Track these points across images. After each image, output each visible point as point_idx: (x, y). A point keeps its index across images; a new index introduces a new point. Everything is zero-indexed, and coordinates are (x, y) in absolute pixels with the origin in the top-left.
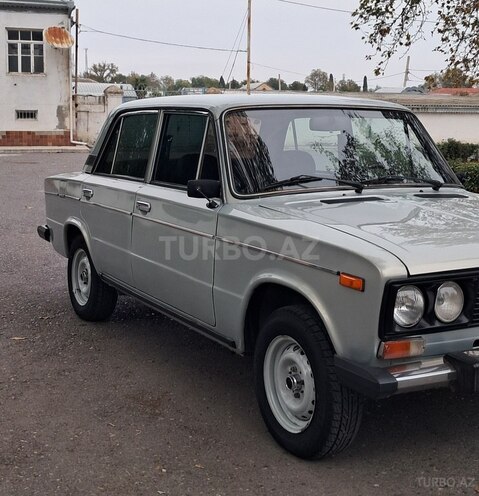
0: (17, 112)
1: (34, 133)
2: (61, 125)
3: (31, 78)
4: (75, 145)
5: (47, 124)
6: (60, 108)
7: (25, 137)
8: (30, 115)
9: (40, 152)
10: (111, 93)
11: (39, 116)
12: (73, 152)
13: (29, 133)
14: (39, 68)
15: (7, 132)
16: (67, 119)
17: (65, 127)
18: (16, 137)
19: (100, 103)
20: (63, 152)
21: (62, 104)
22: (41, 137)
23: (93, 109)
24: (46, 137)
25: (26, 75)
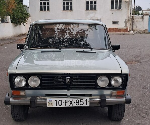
0: (113, 22)
1: (117, 28)
2: (126, 26)
3: (118, 11)
4: (130, 32)
5: (121, 25)
6: (125, 20)
7: (114, 30)
8: (116, 23)
9: (118, 34)
10: (145, 15)
11: (119, 23)
12: (128, 34)
13: (116, 28)
14: (120, 8)
15: (109, 28)
16: (128, 24)
17: (127, 26)
18: (112, 30)
19: (141, 18)
20: (125, 34)
21: (126, 19)
22: (119, 29)
23: (139, 20)
24: (121, 29)
25: (116, 10)
